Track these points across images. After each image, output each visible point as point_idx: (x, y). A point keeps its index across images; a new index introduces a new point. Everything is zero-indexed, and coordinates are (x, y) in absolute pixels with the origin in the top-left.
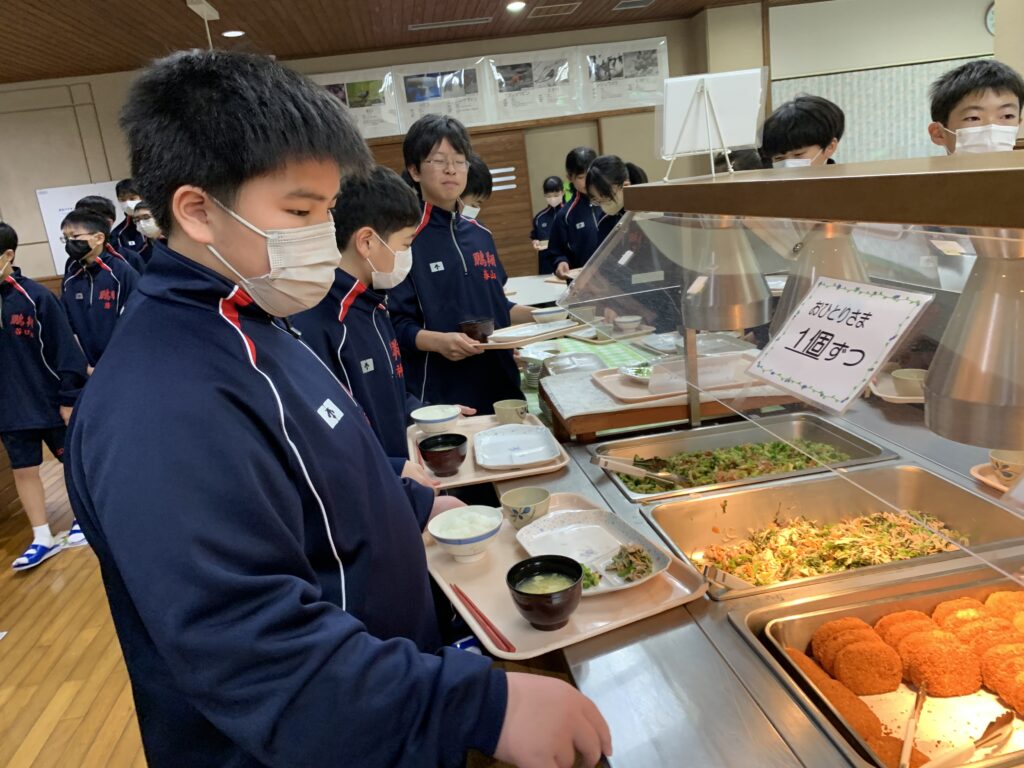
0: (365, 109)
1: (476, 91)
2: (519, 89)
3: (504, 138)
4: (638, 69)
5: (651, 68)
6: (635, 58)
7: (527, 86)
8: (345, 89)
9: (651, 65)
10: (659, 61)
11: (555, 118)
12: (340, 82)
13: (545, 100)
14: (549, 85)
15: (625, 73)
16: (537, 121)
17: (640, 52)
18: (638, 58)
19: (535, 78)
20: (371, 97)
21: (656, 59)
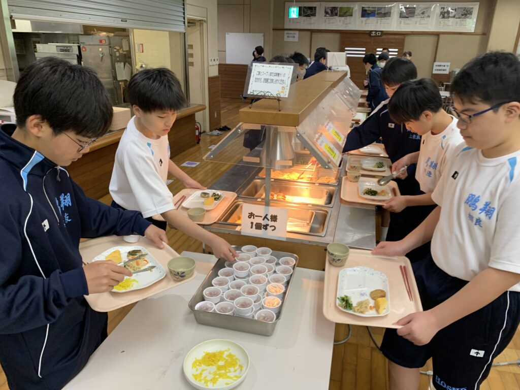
0: (344, 18)
1: (390, 16)
2: (408, 18)
3: (397, 37)
4: (462, 15)
5: (468, 15)
6: (462, 10)
7: (411, 17)
8: (339, 9)
9: (469, 14)
10: (473, 13)
11: (420, 32)
12: (337, 6)
13: (418, 24)
14: (421, 18)
15: (456, 16)
16: (412, 32)
17: (465, 8)
18: (464, 10)
19: (416, 14)
20: (347, 14)
21: (472, 12)
